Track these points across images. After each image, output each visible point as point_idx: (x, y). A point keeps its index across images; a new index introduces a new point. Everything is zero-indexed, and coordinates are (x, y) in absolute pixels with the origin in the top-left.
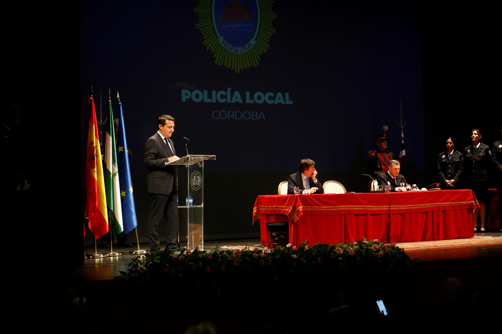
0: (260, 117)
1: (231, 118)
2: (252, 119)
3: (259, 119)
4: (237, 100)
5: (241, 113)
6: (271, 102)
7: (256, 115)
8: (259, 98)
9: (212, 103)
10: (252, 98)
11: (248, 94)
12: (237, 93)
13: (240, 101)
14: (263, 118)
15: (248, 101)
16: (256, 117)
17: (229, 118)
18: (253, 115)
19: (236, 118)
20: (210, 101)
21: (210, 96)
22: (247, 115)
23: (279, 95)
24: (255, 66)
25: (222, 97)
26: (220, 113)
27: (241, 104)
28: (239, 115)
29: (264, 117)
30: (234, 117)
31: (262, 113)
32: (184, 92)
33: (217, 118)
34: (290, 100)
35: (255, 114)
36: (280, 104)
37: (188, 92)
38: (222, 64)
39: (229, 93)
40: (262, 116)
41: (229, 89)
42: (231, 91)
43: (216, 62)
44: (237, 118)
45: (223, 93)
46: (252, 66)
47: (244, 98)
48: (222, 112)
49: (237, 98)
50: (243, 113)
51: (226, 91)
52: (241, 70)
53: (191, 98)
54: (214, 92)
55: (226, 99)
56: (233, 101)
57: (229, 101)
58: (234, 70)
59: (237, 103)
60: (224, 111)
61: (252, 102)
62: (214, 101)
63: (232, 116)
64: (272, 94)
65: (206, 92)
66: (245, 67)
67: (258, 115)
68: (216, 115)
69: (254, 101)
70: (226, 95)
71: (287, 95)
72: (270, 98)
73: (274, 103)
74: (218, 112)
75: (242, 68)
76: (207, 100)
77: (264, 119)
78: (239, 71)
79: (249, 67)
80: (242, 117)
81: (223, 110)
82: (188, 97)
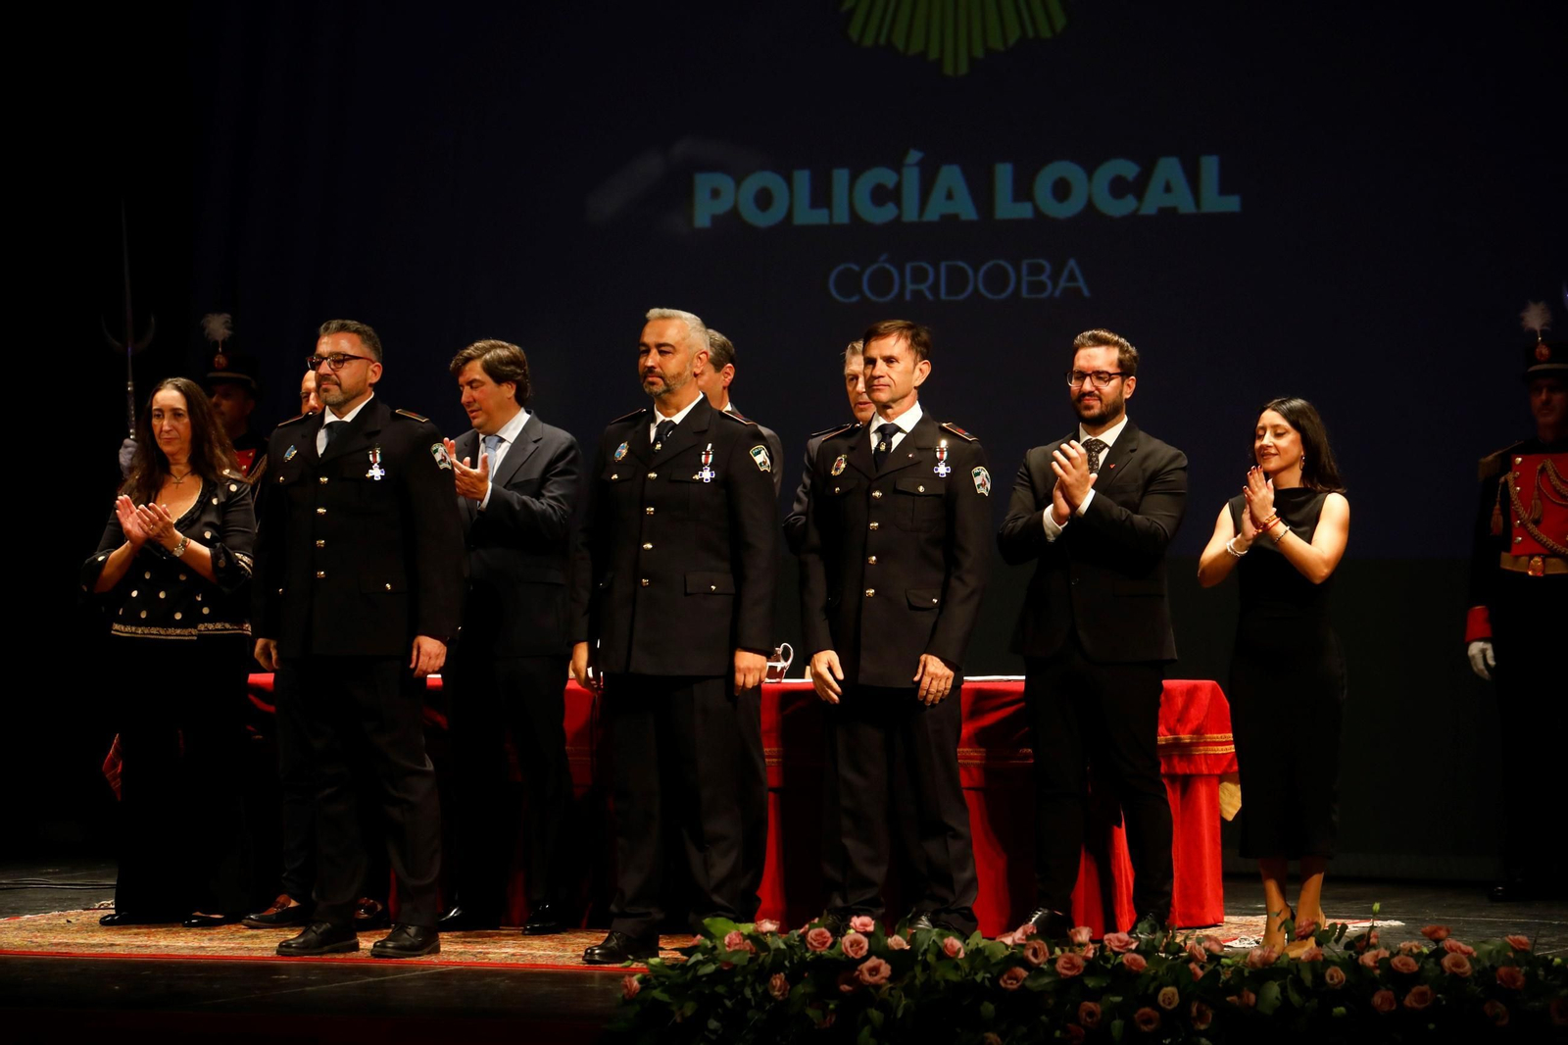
0: (1062, 284)
1: (917, 294)
2: (1025, 294)
3: (1057, 293)
4: (950, 208)
5: (970, 272)
6: (1118, 208)
7: (1044, 278)
8: (1062, 190)
9: (830, 230)
10: (1023, 191)
11: (1004, 174)
12: (951, 176)
13: (966, 210)
14: (1078, 290)
15: (1007, 208)
16: (1041, 287)
17: (908, 296)
18: (1025, 279)
19: (943, 296)
20: (819, 217)
21: (821, 196)
22: (997, 280)
23: (1169, 168)
24: (1046, 33)
25: (880, 196)
26: (868, 272)
27: (971, 223)
28: (957, 280)
29: (1081, 283)
30: (935, 288)
31: (1072, 263)
32: (703, 182)
33: (854, 299)
34: (1224, 190)
35: (1036, 270)
36: (1168, 214)
37: (725, 182)
38: (882, 40)
39: (911, 178)
40: (1072, 277)
41: (914, 156)
42: (921, 164)
43: (854, 32)
44: (948, 293)
45: (886, 176)
46: (1031, 33)
47: (983, 194)
48: (875, 266)
49: (950, 196)
50: (976, 271)
51: (897, 166)
52: (972, 60)
53: (734, 213)
54: (841, 176)
55: (898, 204)
56: (932, 214)
57: (910, 214)
58: (940, 61)
59: (949, 220)
60: (887, 266)
61: (1024, 211)
62: (841, 216)
63: (923, 287)
64: (1129, 169)
65: (802, 178)
66: (996, 43)
67: (1055, 277)
68: (849, 283)
69: (1036, 209)
70: (898, 186)
71: (1210, 166)
72: (1118, 188)
73: (1138, 209)
74: (856, 268)
75: (979, 52)
76: (807, 216)
77: (1086, 292)
78: (964, 69)
79: (1012, 41)
80: (970, 288)
81: (883, 257)
82: (722, 206)
